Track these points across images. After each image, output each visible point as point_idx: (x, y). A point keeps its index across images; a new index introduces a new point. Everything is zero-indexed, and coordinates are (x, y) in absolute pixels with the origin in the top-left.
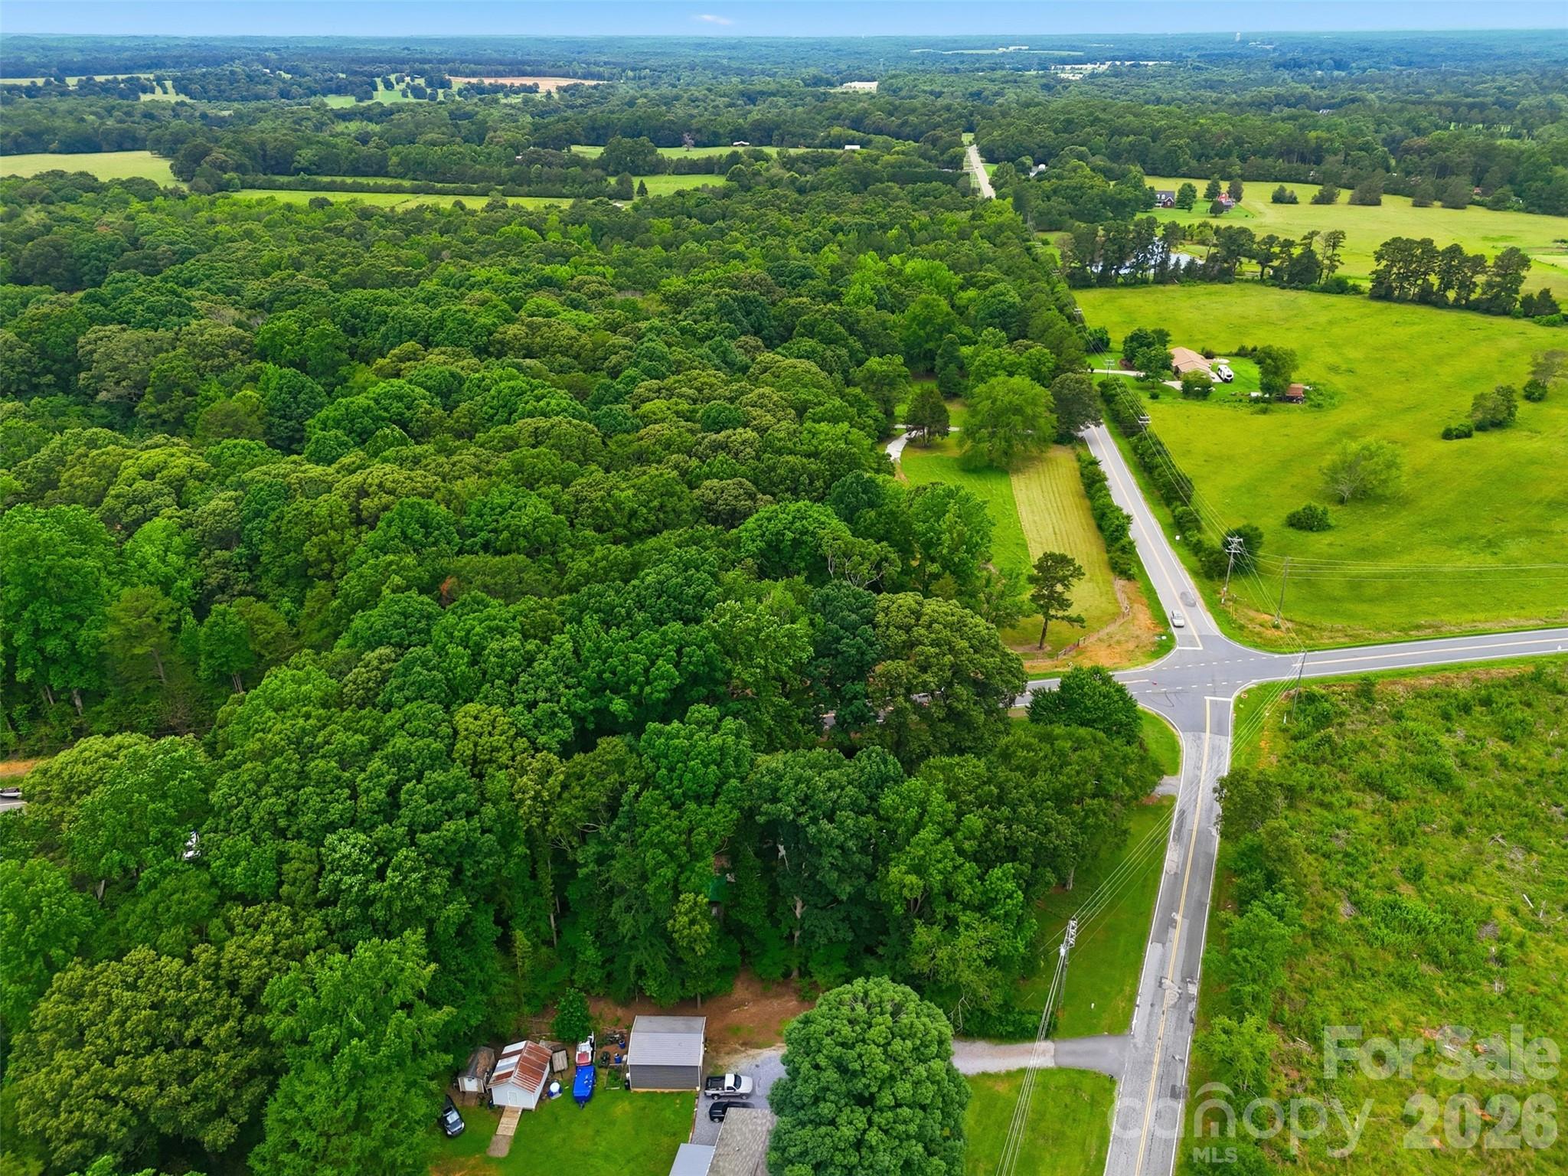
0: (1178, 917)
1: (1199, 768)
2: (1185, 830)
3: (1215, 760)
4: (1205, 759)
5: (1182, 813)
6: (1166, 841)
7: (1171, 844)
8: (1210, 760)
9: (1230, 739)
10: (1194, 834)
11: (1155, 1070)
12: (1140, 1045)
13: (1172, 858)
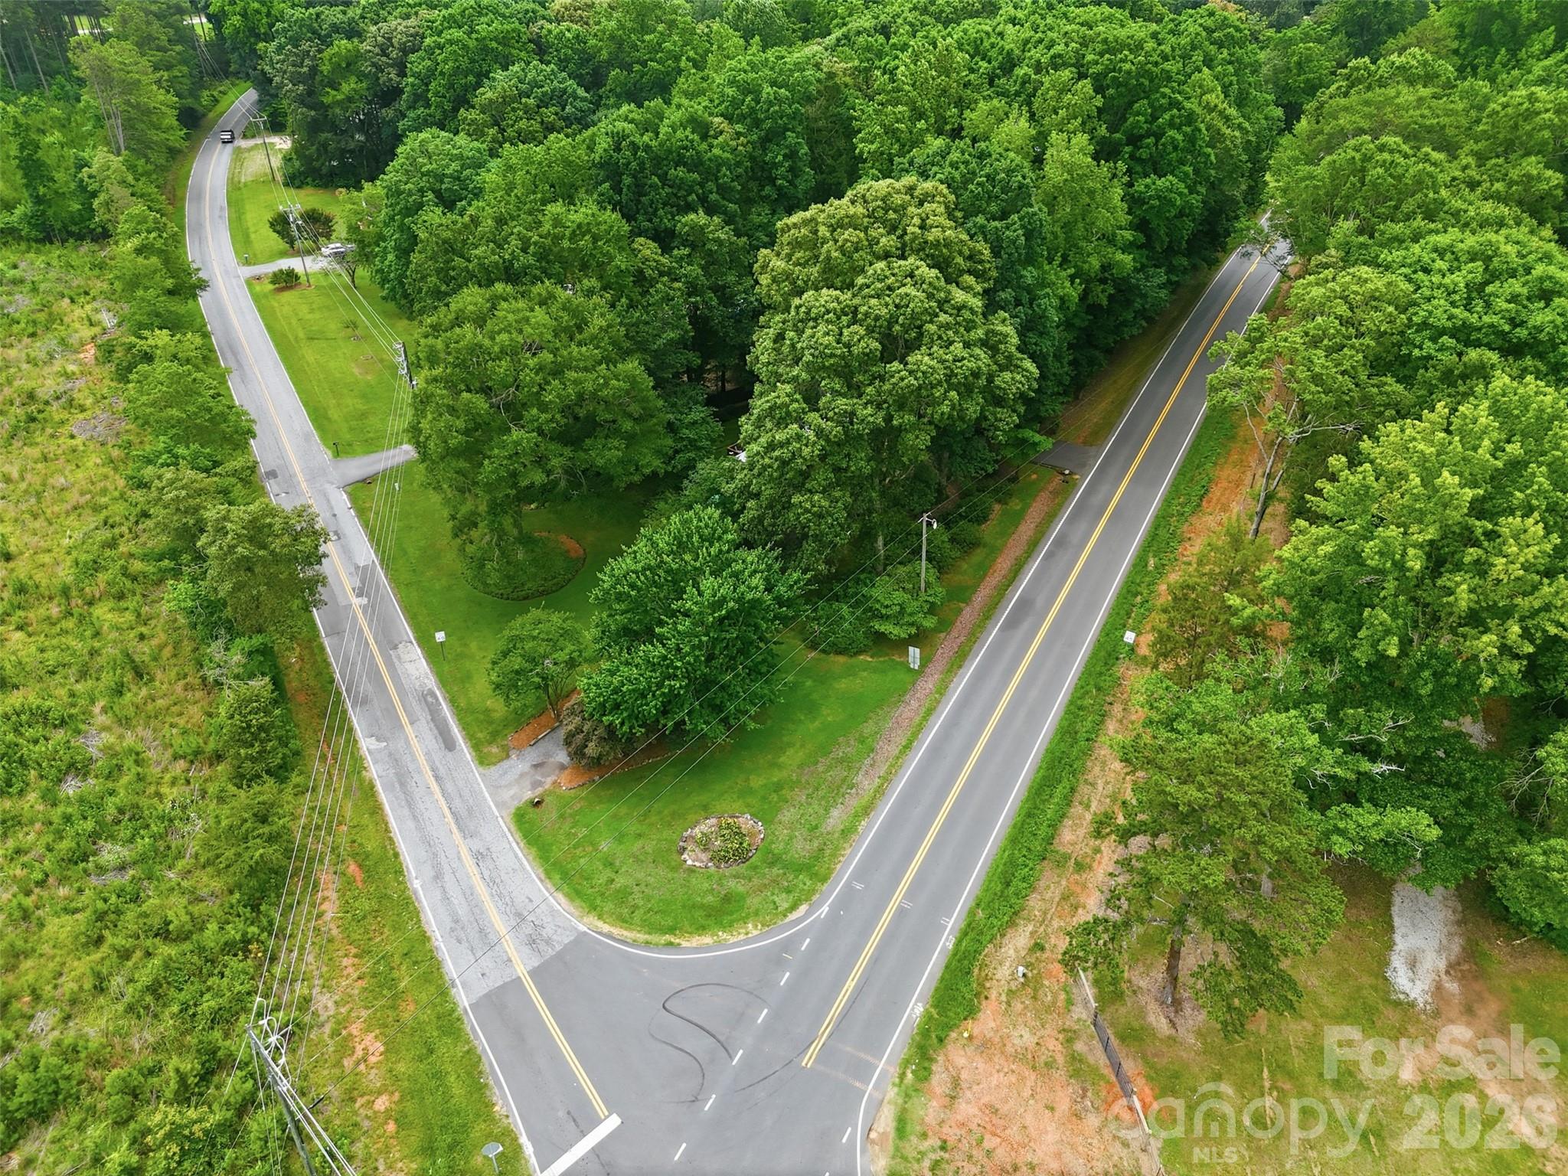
0: (357, 602)
1: (479, 857)
2: (424, 716)
3: (462, 911)
4: (481, 889)
5: (450, 745)
6: (443, 682)
7: (431, 682)
8: (469, 895)
9: (463, 999)
10: (404, 720)
11: (300, 477)
12: (327, 486)
13: (416, 666)
